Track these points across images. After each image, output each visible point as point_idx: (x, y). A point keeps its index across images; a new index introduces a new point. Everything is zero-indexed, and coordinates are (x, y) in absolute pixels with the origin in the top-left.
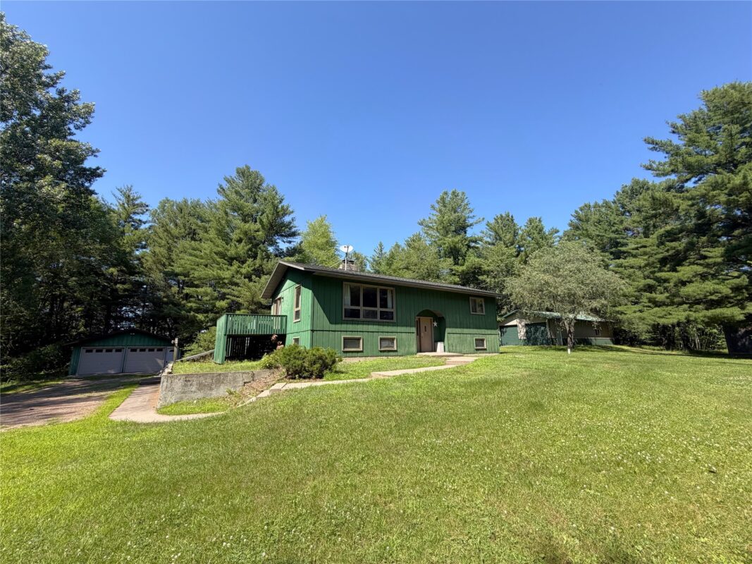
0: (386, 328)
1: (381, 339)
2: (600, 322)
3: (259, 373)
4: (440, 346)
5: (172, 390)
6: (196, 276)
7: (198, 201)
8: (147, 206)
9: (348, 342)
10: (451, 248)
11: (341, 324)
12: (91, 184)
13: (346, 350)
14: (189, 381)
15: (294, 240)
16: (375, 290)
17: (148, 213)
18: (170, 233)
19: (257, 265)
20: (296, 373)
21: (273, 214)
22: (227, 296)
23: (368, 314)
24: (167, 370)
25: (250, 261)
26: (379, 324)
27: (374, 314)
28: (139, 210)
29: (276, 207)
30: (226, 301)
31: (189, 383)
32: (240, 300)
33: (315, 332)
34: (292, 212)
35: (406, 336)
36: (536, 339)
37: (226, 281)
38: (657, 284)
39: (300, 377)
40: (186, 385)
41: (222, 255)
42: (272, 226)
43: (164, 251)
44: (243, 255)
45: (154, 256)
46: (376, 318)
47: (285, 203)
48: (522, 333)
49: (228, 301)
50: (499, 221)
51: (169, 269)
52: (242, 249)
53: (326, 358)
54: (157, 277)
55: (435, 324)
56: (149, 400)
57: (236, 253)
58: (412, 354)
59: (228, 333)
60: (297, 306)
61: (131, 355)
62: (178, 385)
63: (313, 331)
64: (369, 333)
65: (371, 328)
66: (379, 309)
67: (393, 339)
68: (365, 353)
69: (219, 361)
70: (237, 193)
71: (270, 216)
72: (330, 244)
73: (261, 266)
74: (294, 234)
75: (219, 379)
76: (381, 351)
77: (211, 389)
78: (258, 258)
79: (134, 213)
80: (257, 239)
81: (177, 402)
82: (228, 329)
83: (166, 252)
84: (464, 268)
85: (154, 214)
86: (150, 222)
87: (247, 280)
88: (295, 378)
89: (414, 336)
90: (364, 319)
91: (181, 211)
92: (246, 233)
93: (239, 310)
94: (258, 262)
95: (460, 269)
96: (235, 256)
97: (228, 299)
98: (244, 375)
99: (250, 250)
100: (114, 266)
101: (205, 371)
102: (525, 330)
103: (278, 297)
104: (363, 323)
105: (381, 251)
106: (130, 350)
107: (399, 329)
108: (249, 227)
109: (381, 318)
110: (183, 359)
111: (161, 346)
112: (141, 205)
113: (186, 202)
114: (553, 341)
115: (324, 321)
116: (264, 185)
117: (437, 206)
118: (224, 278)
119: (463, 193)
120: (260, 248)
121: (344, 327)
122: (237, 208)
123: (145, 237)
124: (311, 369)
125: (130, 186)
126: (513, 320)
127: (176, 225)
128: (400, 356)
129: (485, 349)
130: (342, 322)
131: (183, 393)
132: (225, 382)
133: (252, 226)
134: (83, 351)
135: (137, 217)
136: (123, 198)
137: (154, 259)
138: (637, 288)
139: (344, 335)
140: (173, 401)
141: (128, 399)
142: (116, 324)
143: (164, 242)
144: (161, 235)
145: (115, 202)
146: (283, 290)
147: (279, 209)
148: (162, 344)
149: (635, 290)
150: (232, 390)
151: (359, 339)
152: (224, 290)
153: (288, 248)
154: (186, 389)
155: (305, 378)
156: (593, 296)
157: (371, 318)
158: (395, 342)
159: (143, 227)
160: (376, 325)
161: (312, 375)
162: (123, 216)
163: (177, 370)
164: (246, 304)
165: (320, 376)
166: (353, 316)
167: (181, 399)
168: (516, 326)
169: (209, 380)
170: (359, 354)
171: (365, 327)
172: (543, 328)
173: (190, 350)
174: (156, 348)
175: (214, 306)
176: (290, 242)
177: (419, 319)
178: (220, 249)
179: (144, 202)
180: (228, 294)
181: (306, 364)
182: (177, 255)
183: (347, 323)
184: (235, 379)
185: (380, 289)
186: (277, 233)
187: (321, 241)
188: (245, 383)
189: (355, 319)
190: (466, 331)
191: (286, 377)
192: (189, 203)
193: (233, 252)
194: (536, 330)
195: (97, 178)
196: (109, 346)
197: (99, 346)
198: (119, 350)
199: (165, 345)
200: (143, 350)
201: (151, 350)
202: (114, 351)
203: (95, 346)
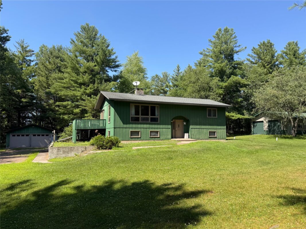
0: (153, 126)
1: (151, 132)
3: (88, 147)
4: (186, 135)
5: (53, 153)
6: (62, 94)
7: (61, 46)
8: (33, 51)
9: (132, 133)
10: (219, 71)
11: (129, 124)
12: (5, 45)
13: (132, 137)
14: (59, 150)
15: (118, 70)
16: (148, 106)
17: (34, 55)
18: (47, 68)
19: (96, 88)
20: (101, 147)
21: (103, 55)
22: (79, 107)
23: (143, 119)
24: (51, 145)
25: (91, 85)
26: (149, 124)
27: (147, 119)
28: (29, 54)
29: (104, 51)
30: (79, 109)
31: (59, 151)
32: (87, 108)
33: (116, 129)
34: (115, 53)
35: (166, 130)
36: (274, 131)
37: (79, 98)
39: (102, 149)
40: (58, 152)
41: (76, 82)
42: (103, 62)
43: (44, 79)
44: (87, 82)
45: (40, 83)
46: (149, 121)
47: (110, 48)
48: (266, 127)
49: (81, 109)
50: (262, 46)
51: (47, 90)
52: (86, 78)
53: (114, 141)
54: (42, 94)
55: (185, 123)
56: (45, 158)
57: (83, 81)
58: (168, 139)
59: (77, 129)
60: (110, 115)
61: (33, 138)
62: (55, 151)
63: (115, 128)
64: (144, 129)
65: (145, 126)
66: (150, 117)
67: (158, 132)
68: (142, 138)
69: (74, 142)
70: (82, 42)
71: (101, 56)
72: (141, 70)
73: (98, 87)
74: (118, 66)
75: (71, 149)
76: (151, 138)
77: (68, 153)
78: (96, 83)
79: (27, 56)
80: (95, 71)
81: (55, 158)
82: (77, 127)
83: (46, 80)
84: (226, 84)
85: (37, 56)
86: (35, 61)
87: (89, 98)
88: (100, 149)
89: (170, 130)
90: (142, 122)
91: (51, 53)
92: (88, 68)
93: (87, 113)
94: (96, 85)
95: (224, 84)
96: (83, 82)
97: (80, 108)
98: (82, 148)
99: (91, 78)
100: (19, 89)
101: (66, 146)
102: (268, 125)
103: (103, 109)
104: (141, 124)
105: (178, 71)
106: (33, 135)
107: (161, 126)
108: (89, 65)
109: (151, 121)
110: (59, 140)
111: (47, 133)
112: (30, 51)
113: (54, 47)
114: (284, 132)
115: (120, 123)
116: (98, 35)
117: (213, 40)
118: (78, 96)
119: (232, 30)
120: (97, 78)
121: (131, 126)
122: (82, 52)
123: (33, 71)
124: (106, 145)
125: (23, 40)
126: (261, 118)
127: (50, 63)
128: (161, 140)
129: (216, 137)
130: (130, 123)
131: (57, 154)
132: (74, 150)
133: (91, 64)
134: (11, 135)
135: (28, 58)
136: (20, 48)
137: (40, 84)
139: (131, 130)
140: (54, 157)
141: (36, 157)
142: (23, 121)
143: (44, 74)
144: (42, 69)
145: (16, 50)
146: (104, 106)
147: (107, 52)
148: (48, 132)
150: (77, 154)
151: (139, 132)
152: (77, 103)
153: (114, 76)
154: (58, 153)
155: (104, 149)
157: (145, 121)
158: (159, 133)
159: (32, 64)
160: (148, 124)
161: (107, 148)
162: (21, 59)
163: (55, 145)
164: (90, 110)
165: (110, 148)
166: (136, 120)
167: (57, 156)
168: (262, 122)
169: (67, 150)
170: (139, 139)
171: (142, 126)
173: (62, 136)
174: (45, 134)
175: (73, 112)
176: (116, 71)
177: (175, 121)
178: (74, 79)
179: (31, 49)
180: (80, 105)
181: (105, 144)
182: (52, 81)
183: (132, 124)
184: (78, 149)
185: (151, 106)
186: (106, 66)
187: (135, 69)
188: (82, 151)
189: (137, 122)
190: (203, 127)
191: (97, 149)
192: (56, 48)
193: (81, 81)
195: (7, 42)
196: (22, 133)
197: (18, 133)
198: (27, 135)
199: (49, 133)
200: (39, 135)
201: (43, 135)
202: (25, 135)
203: (16, 133)
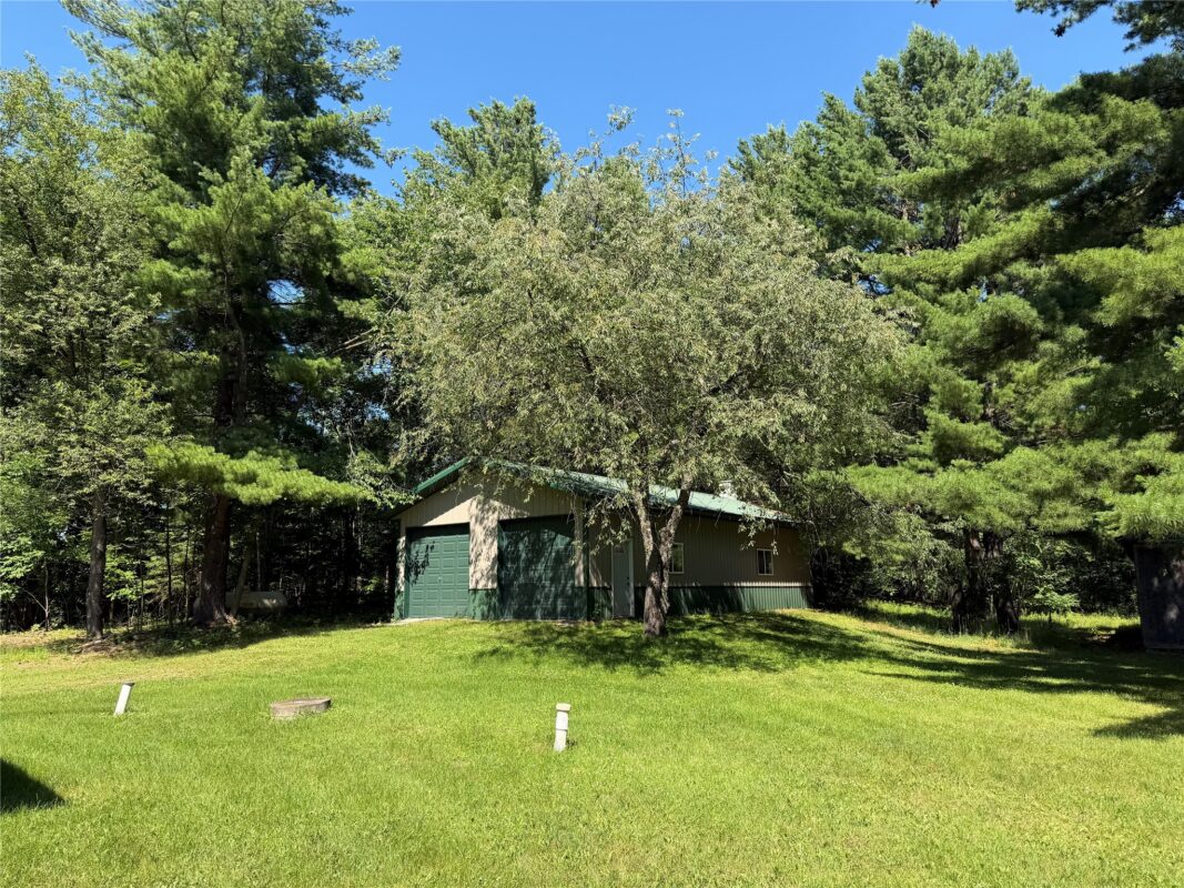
2: (777, 522)
36: (530, 589)
38: (1040, 325)
48: (484, 564)
102: (494, 551)
114: (591, 602)
126: (456, 501)
138: (950, 345)
149: (943, 352)
156: (755, 381)
168: (463, 528)
172: (561, 542)
194: (537, 552)
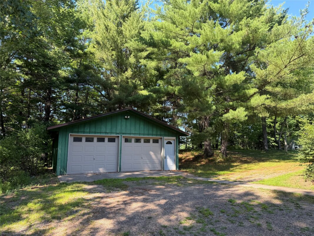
111: (157, 135)
134: (71, 138)
148: (159, 133)
174: (151, 137)
196: (101, 133)
197: (90, 132)
198: (112, 140)
199: (161, 135)
200: (138, 140)
201: (147, 141)
202: (106, 140)
203: (84, 132)
